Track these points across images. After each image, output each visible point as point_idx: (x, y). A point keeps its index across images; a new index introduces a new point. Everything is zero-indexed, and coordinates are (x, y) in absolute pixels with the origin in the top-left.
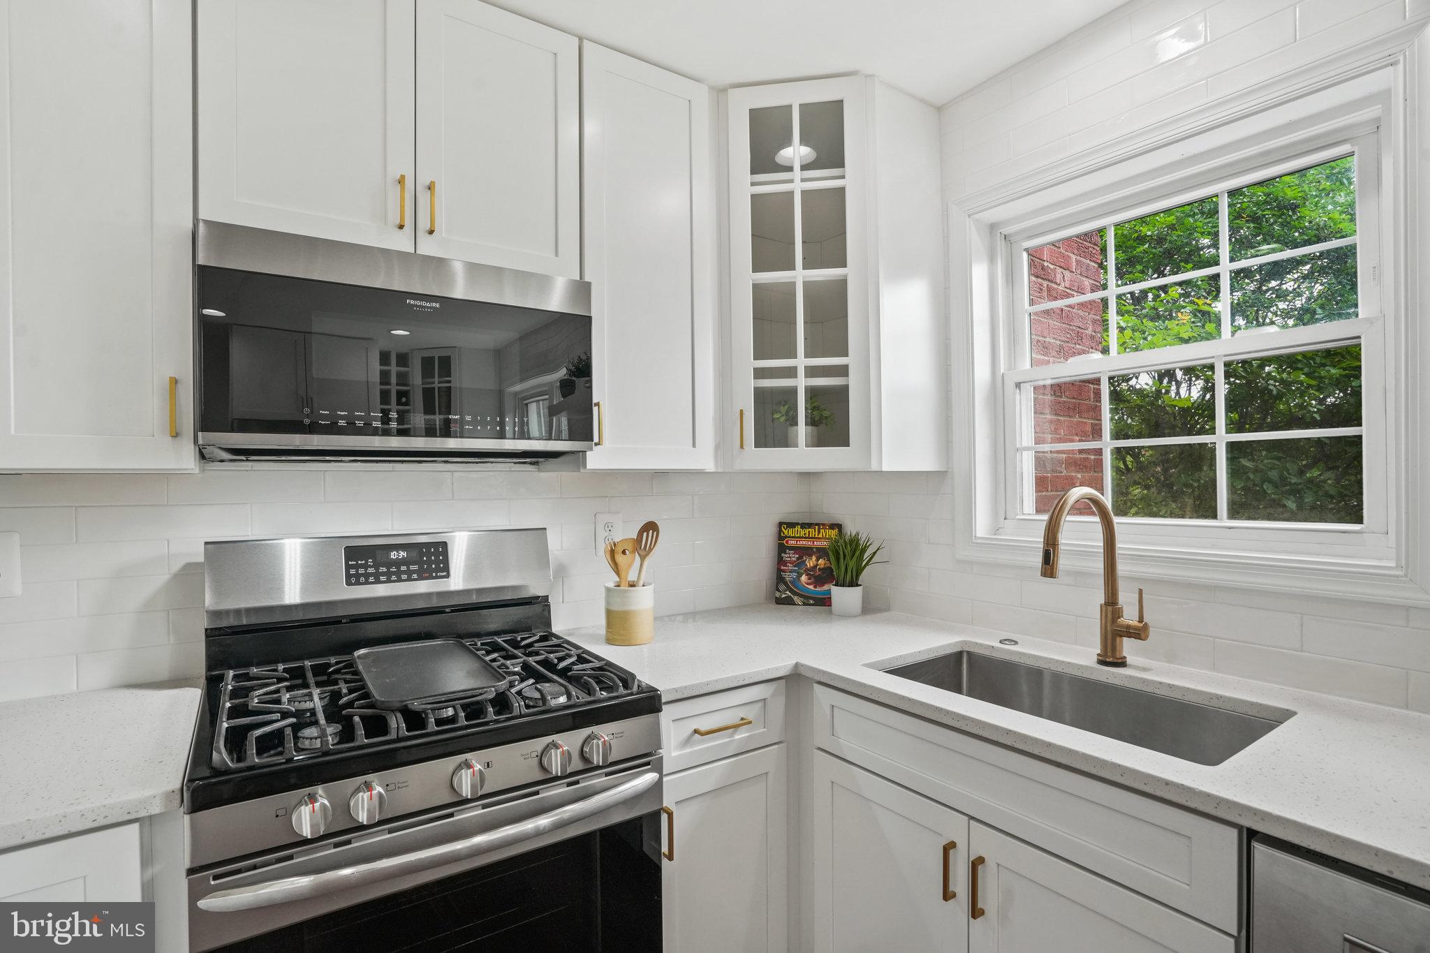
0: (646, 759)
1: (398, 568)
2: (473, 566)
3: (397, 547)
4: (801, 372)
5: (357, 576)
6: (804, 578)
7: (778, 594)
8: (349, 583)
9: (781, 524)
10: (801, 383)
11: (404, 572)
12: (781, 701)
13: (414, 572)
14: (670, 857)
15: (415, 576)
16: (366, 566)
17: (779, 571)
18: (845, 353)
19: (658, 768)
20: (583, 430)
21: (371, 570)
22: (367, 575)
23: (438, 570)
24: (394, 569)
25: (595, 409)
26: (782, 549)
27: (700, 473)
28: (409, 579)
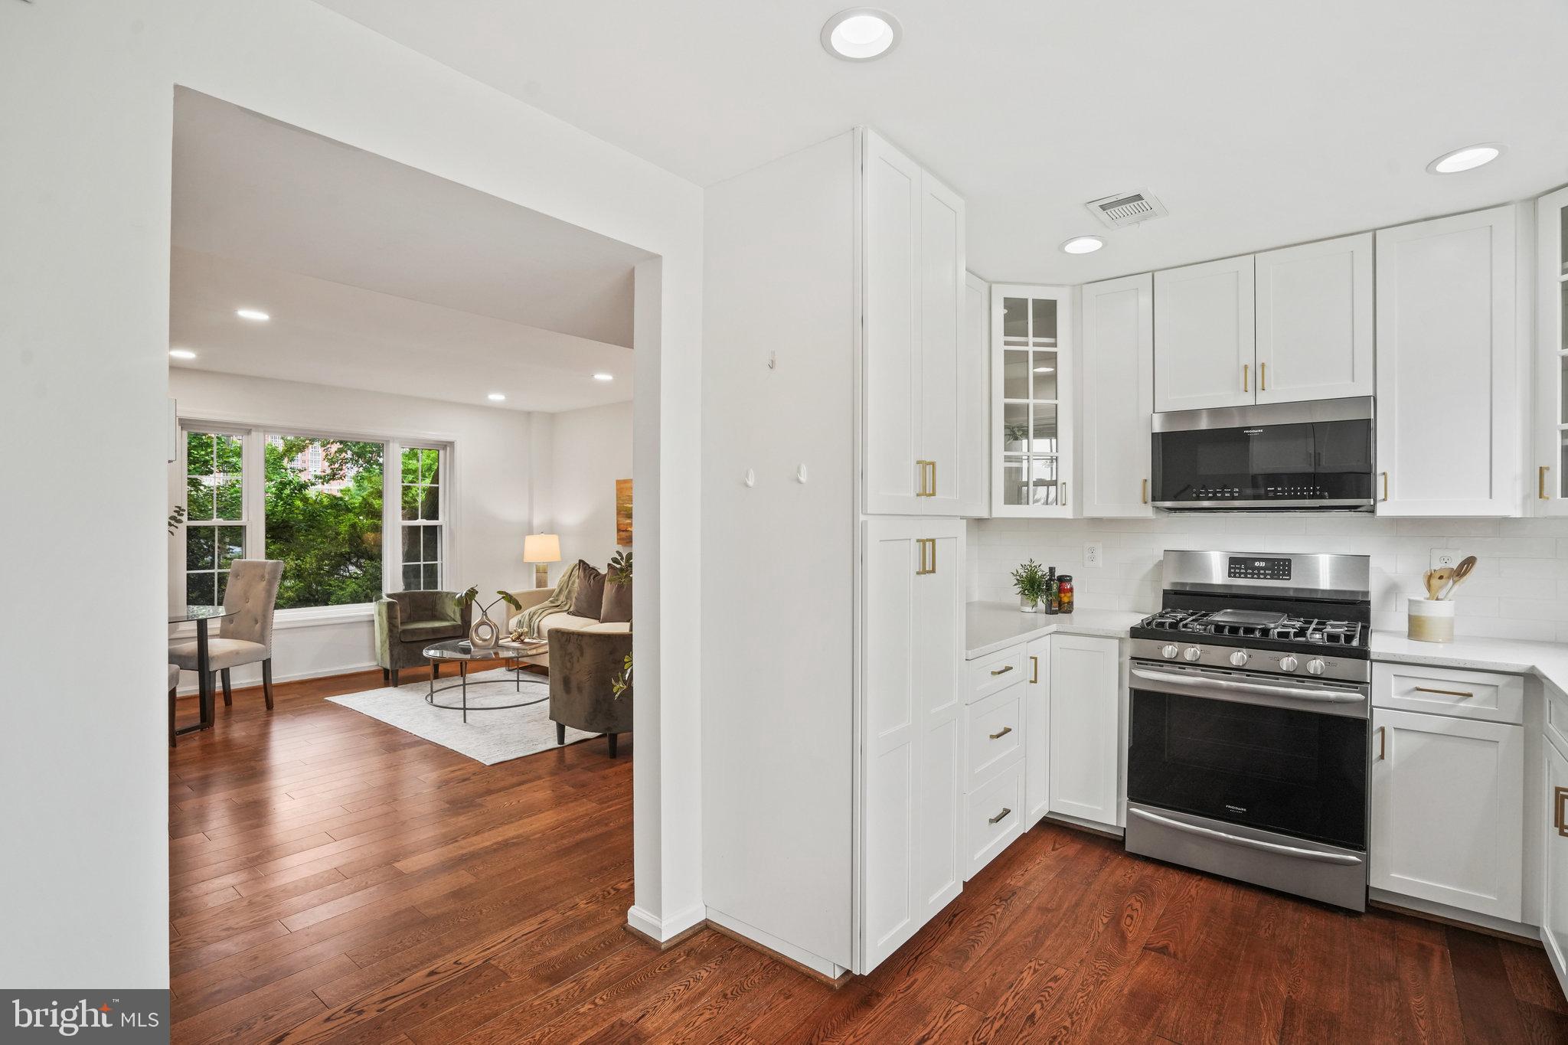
0: (1359, 684)
1: (1259, 571)
3: (1260, 560)
5: (1235, 573)
8: (1229, 576)
11: (1262, 574)
12: (1519, 692)
13: (1269, 574)
14: (1382, 757)
15: (1269, 577)
16: (1240, 569)
19: (1368, 693)
21: (1242, 571)
22: (1240, 573)
23: (1284, 575)
24: (1256, 572)
25: (1380, 478)
28: (1265, 578)
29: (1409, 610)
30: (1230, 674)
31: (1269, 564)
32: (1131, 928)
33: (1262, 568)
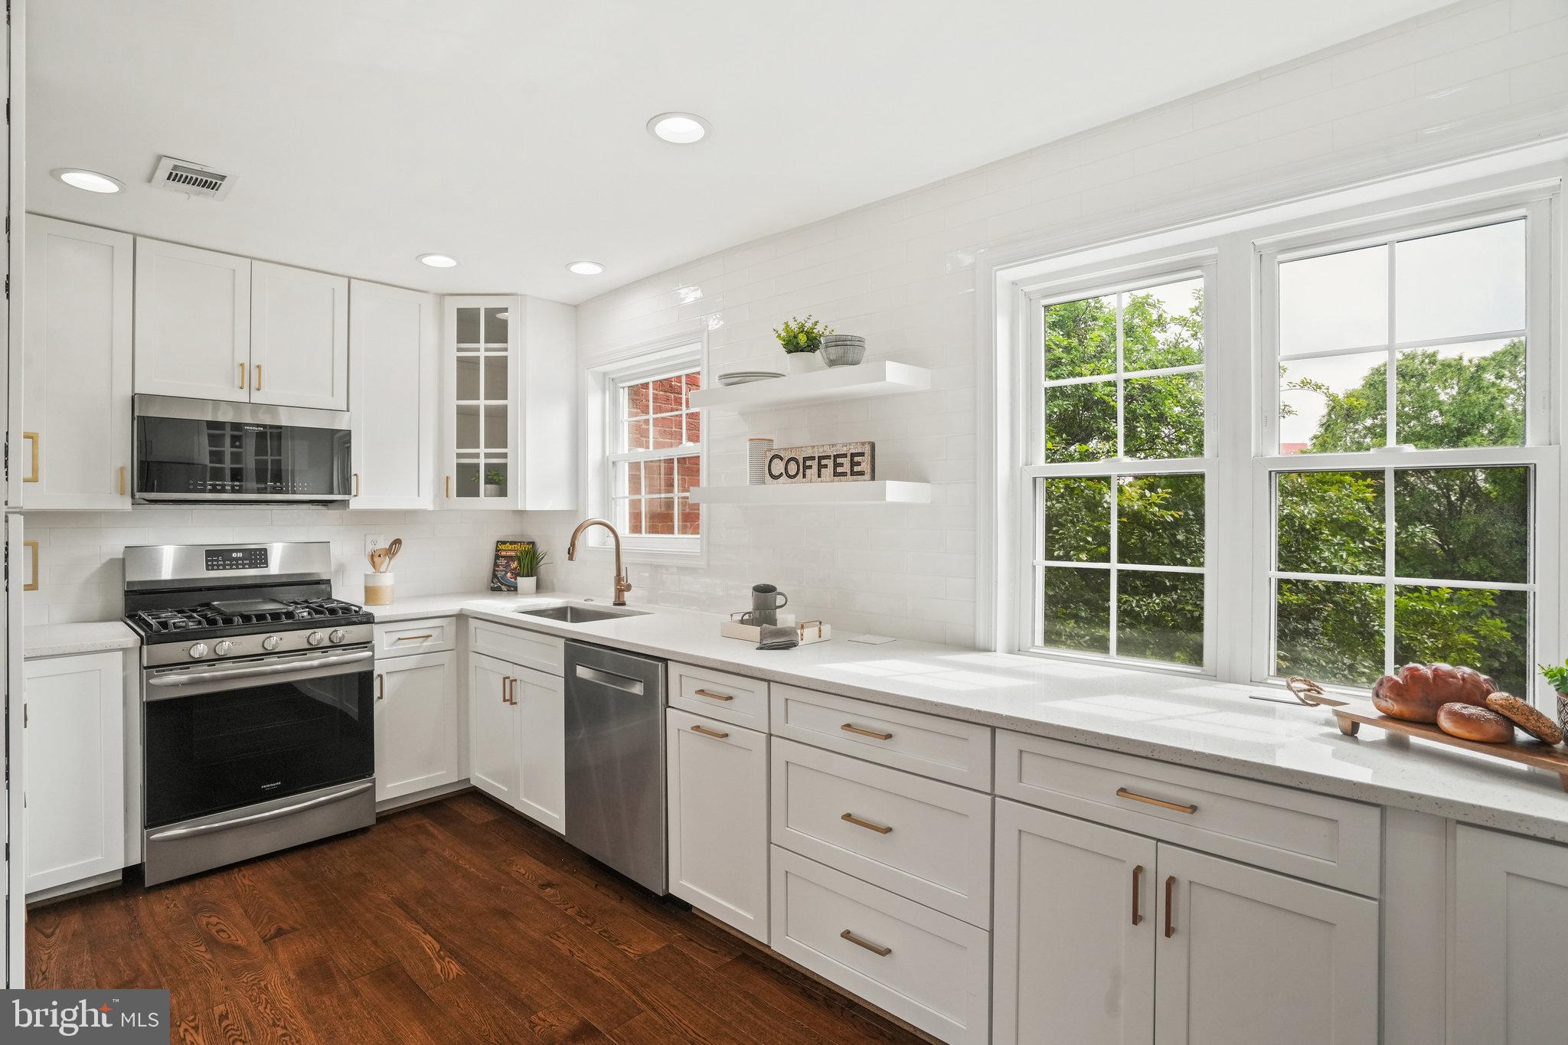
0: (366, 644)
1: (237, 562)
2: (284, 562)
3: (237, 551)
4: (482, 456)
5: (213, 565)
6: (509, 575)
7: (492, 585)
8: (207, 569)
9: (498, 542)
10: (482, 461)
11: (240, 564)
12: (453, 628)
13: (247, 564)
14: (381, 697)
15: (247, 566)
16: (218, 561)
17: (494, 571)
18: (506, 447)
19: (372, 650)
20: (346, 489)
21: (220, 563)
22: (218, 566)
23: (261, 563)
24: (234, 562)
25: (354, 479)
26: (497, 557)
27: (424, 511)
28: (243, 568)
29: (366, 582)
30: (263, 659)
31: (247, 555)
32: (233, 937)
33: (240, 559)
